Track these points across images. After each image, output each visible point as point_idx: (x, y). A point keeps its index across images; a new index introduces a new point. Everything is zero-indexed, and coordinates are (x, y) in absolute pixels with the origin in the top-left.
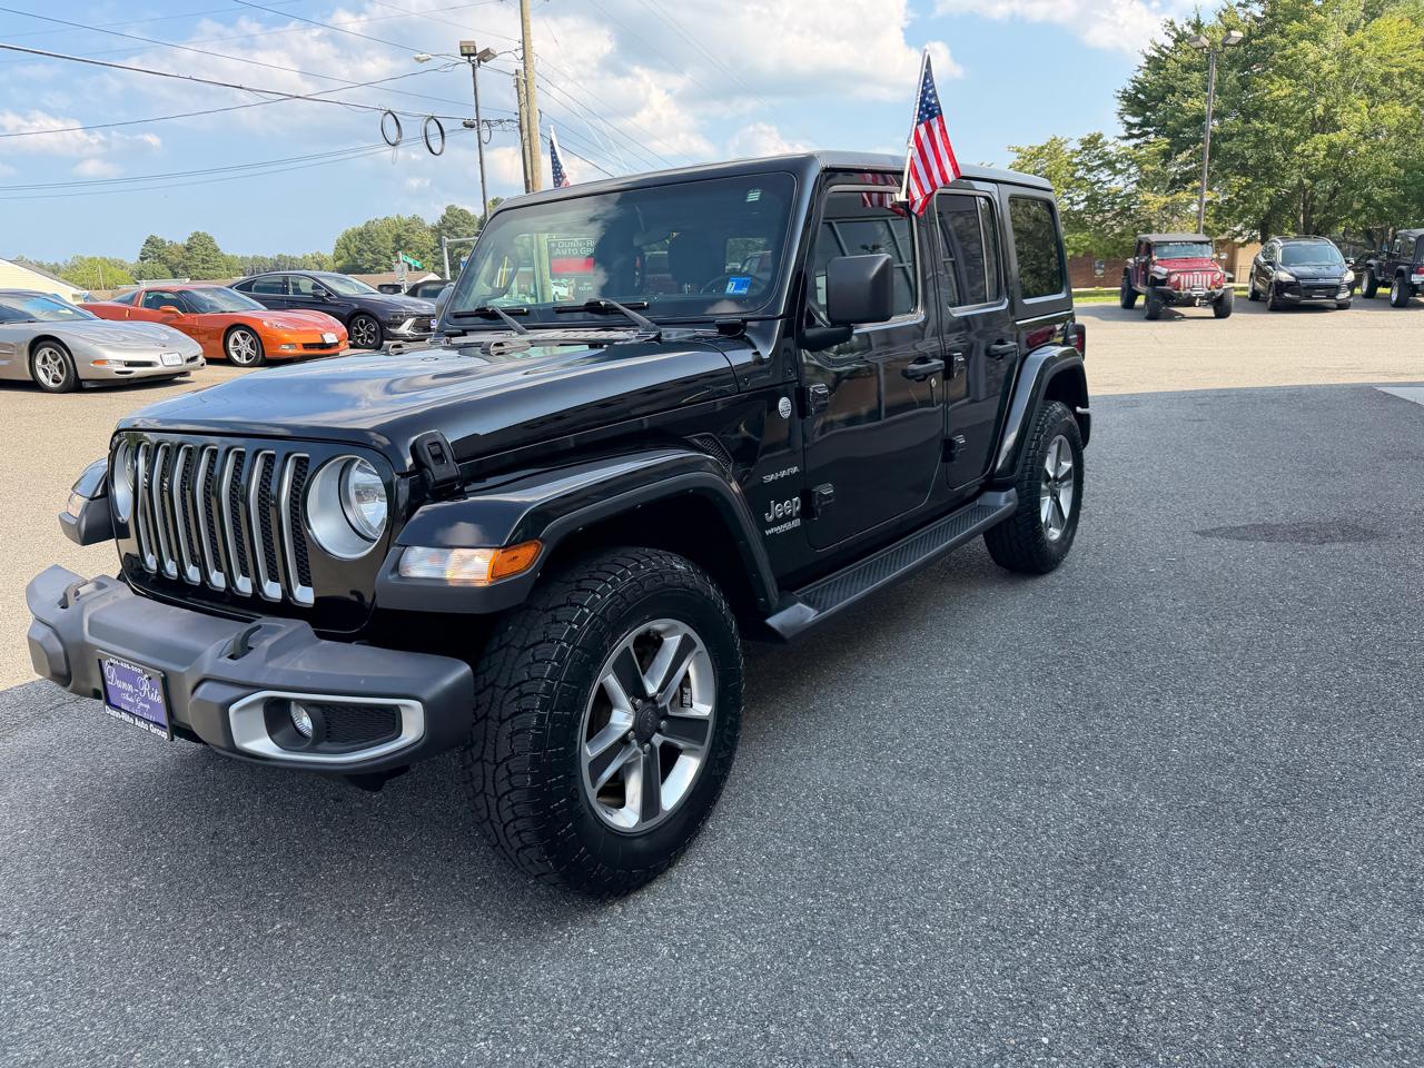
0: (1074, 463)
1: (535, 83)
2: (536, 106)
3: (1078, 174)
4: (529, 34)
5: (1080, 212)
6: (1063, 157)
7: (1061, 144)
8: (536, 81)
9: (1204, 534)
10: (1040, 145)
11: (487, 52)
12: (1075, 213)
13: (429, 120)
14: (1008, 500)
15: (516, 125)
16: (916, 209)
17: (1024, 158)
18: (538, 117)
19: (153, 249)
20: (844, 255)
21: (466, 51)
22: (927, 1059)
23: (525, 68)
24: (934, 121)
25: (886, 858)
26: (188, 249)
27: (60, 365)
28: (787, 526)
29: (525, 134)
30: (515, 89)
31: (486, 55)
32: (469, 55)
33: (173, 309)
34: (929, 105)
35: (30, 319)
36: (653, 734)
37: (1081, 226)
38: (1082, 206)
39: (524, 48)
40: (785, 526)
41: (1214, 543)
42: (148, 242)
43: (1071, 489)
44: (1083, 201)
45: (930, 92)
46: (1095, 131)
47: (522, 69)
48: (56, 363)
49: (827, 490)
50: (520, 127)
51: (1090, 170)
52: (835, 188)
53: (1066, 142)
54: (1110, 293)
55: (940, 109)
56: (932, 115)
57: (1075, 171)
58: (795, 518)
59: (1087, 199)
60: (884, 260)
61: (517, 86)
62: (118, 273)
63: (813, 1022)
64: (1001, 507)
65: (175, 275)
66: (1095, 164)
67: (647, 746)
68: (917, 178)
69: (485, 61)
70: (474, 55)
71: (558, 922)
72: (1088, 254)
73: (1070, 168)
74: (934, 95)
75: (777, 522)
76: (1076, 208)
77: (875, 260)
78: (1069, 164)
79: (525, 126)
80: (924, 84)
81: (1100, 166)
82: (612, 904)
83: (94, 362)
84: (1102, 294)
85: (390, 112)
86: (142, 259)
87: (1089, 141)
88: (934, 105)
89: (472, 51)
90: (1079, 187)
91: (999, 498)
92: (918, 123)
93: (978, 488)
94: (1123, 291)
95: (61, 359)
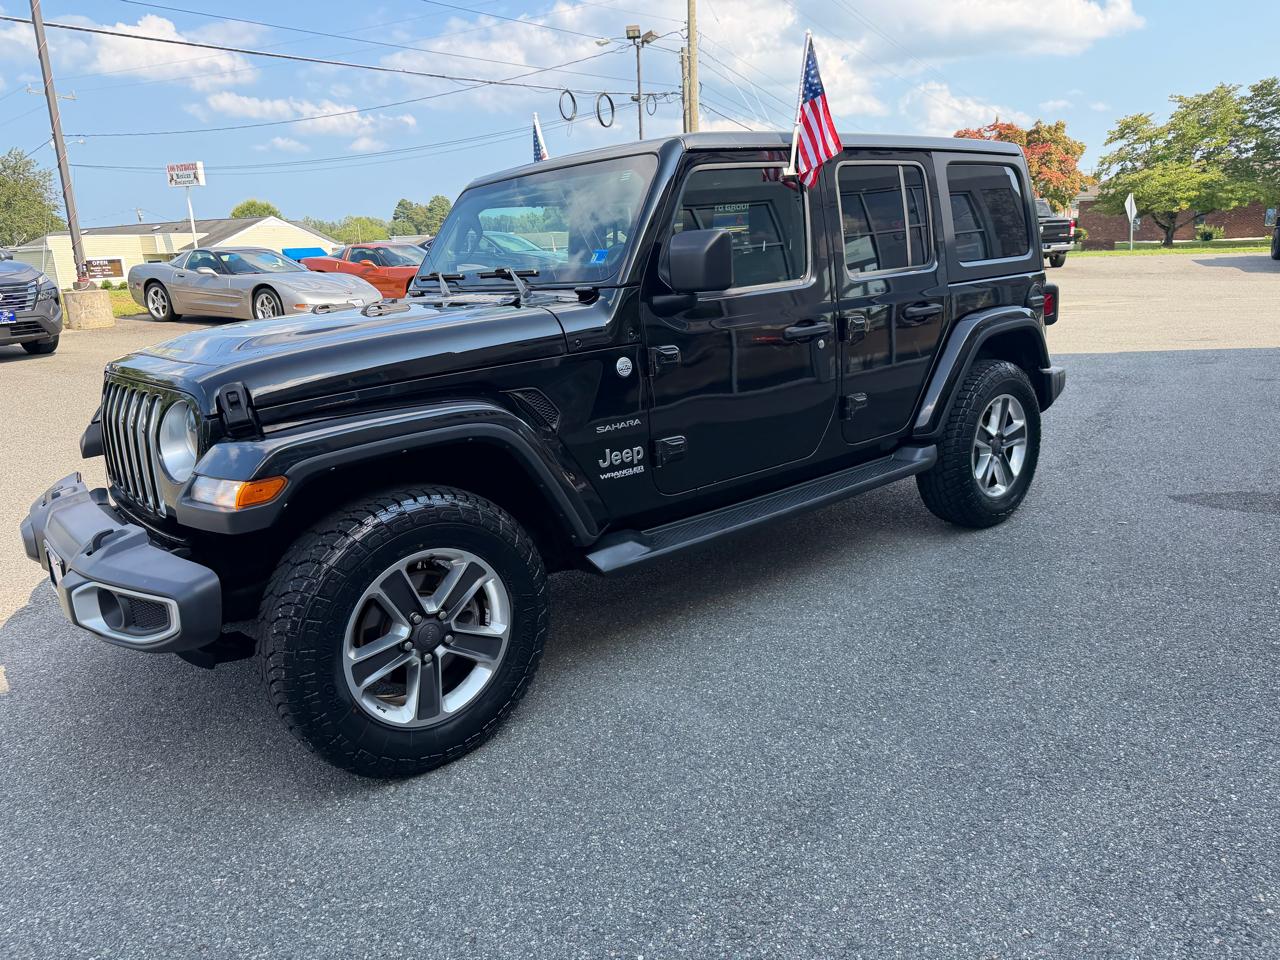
0: (1029, 421)
1: (697, 59)
2: (696, 80)
3: (1250, 121)
4: (694, 16)
5: (1248, 160)
6: (1231, 105)
7: (1229, 92)
8: (697, 57)
9: (1177, 499)
10: (1204, 94)
11: (650, 34)
12: (1242, 162)
13: (601, 96)
14: (924, 455)
15: (679, 96)
16: (808, 182)
17: (1187, 107)
18: (698, 90)
19: (404, 210)
20: (699, 228)
21: (631, 34)
22: (532, 955)
23: (689, 45)
24: (818, 100)
25: (634, 776)
26: (430, 210)
27: (273, 307)
28: (629, 472)
29: (687, 104)
30: (680, 65)
31: (648, 38)
32: (634, 38)
33: (370, 263)
34: (811, 85)
35: (255, 270)
36: (437, 646)
37: (1248, 175)
38: (1250, 154)
39: (688, 28)
40: (624, 472)
41: (1179, 509)
42: (400, 205)
43: (1024, 447)
44: (1252, 149)
45: (813, 72)
46: (1268, 77)
47: (686, 46)
48: (271, 306)
49: (678, 440)
50: (683, 99)
51: (1262, 117)
52: (700, 167)
53: (1234, 89)
54: (1263, 244)
55: (822, 88)
56: (816, 94)
57: (1244, 119)
58: (636, 465)
59: (1257, 146)
60: (720, 234)
61: (682, 63)
62: (377, 230)
63: (468, 908)
64: (912, 462)
65: (419, 232)
66: (1268, 110)
67: (428, 656)
68: (805, 154)
69: (648, 42)
70: (639, 37)
71: (340, 794)
72: (1255, 203)
73: (1239, 116)
74: (817, 75)
75: (612, 468)
76: (1245, 155)
77: (714, 233)
78: (1237, 112)
79: (687, 97)
80: (808, 65)
81: (1273, 112)
82: (390, 785)
83: (297, 306)
84: (1255, 244)
85: (567, 91)
86: (395, 219)
87: (1262, 87)
88: (817, 84)
89: (637, 34)
90: (1248, 134)
91: (915, 453)
92: (804, 102)
93: (896, 442)
94: (1274, 241)
95: (273, 303)
